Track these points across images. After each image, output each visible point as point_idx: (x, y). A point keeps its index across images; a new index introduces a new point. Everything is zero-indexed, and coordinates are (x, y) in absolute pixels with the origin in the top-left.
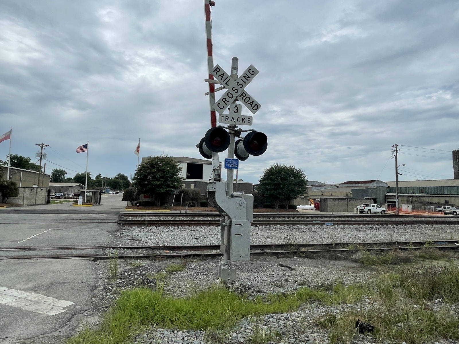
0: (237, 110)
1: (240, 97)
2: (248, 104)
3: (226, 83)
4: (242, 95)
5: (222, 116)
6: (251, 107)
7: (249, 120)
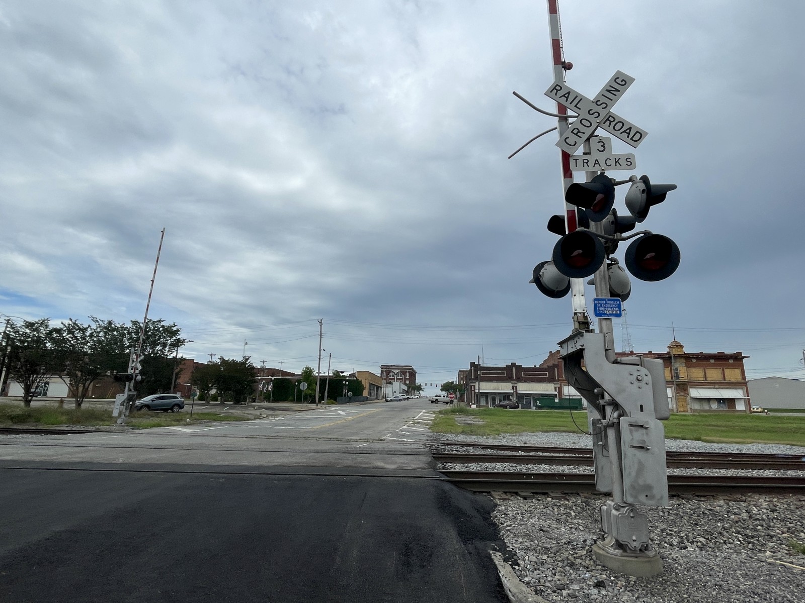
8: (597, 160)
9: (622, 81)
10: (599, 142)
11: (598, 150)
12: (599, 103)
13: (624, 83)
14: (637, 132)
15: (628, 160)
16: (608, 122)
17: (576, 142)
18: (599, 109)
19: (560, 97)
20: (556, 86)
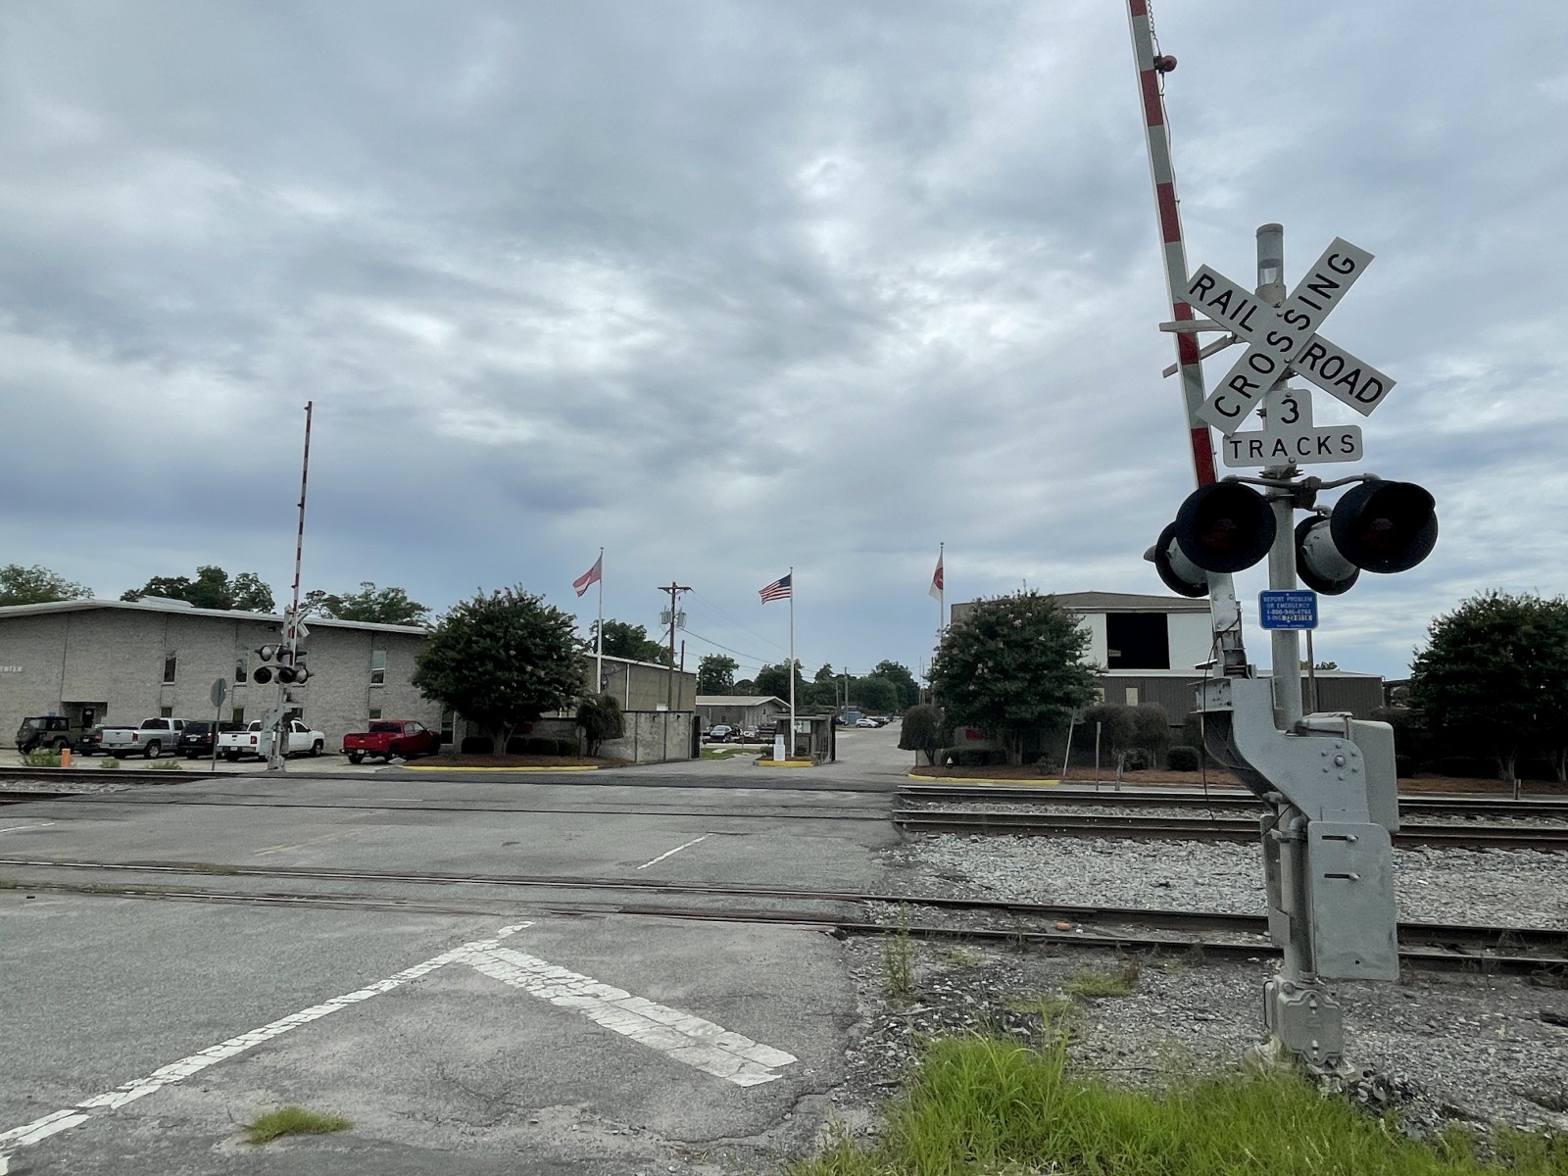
0: (1294, 410)
1: (1301, 362)
2: (1336, 384)
3: (1242, 324)
4: (1309, 353)
5: (1236, 443)
6: (1351, 392)
7: (1348, 443)
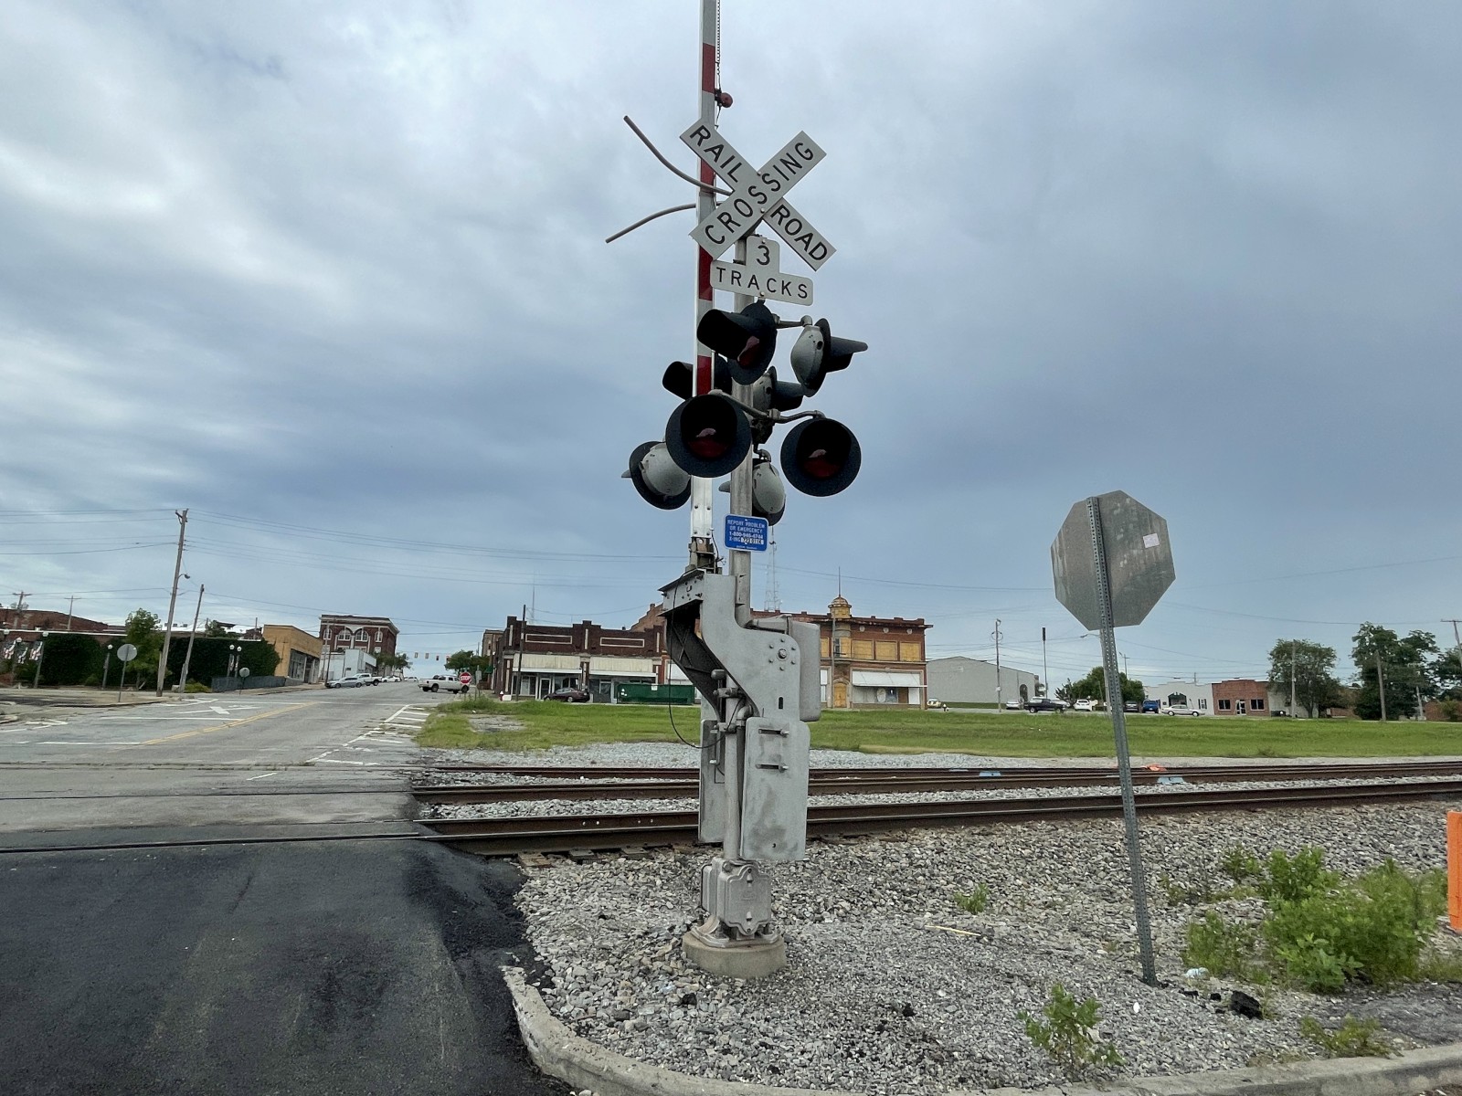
8: (754, 277)
9: (806, 152)
10: (760, 247)
11: (758, 260)
12: (767, 179)
13: (808, 155)
14: (820, 244)
15: (802, 288)
16: (778, 216)
17: (723, 237)
18: (766, 189)
19: (706, 151)
20: (700, 129)
